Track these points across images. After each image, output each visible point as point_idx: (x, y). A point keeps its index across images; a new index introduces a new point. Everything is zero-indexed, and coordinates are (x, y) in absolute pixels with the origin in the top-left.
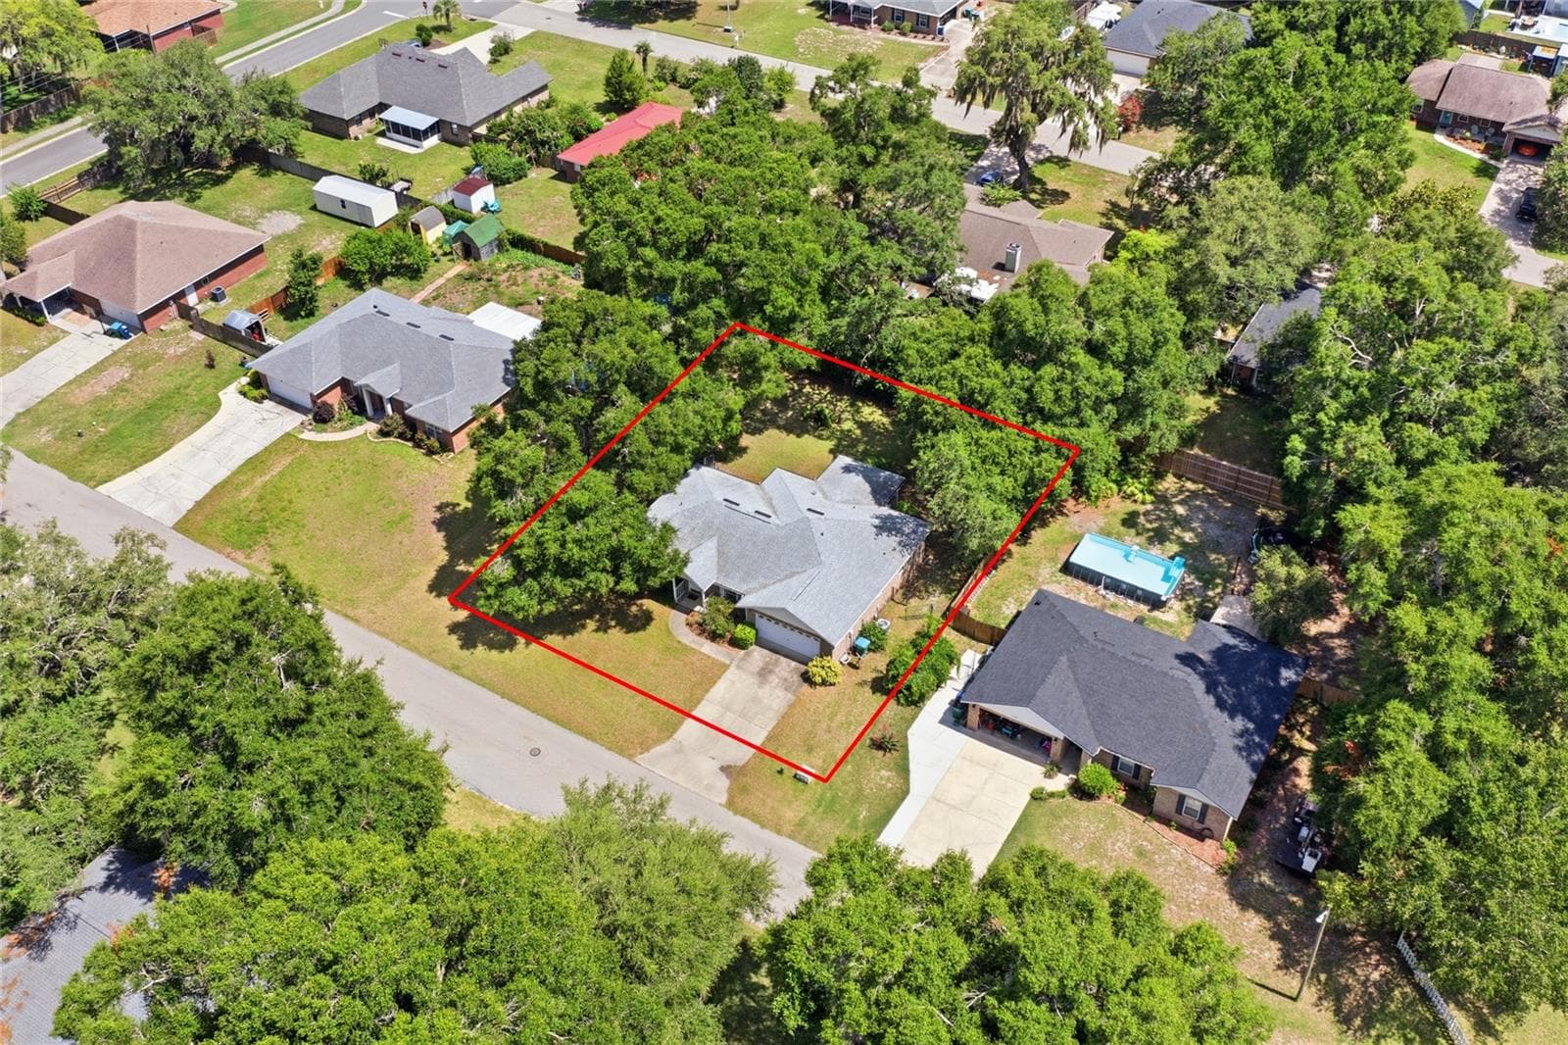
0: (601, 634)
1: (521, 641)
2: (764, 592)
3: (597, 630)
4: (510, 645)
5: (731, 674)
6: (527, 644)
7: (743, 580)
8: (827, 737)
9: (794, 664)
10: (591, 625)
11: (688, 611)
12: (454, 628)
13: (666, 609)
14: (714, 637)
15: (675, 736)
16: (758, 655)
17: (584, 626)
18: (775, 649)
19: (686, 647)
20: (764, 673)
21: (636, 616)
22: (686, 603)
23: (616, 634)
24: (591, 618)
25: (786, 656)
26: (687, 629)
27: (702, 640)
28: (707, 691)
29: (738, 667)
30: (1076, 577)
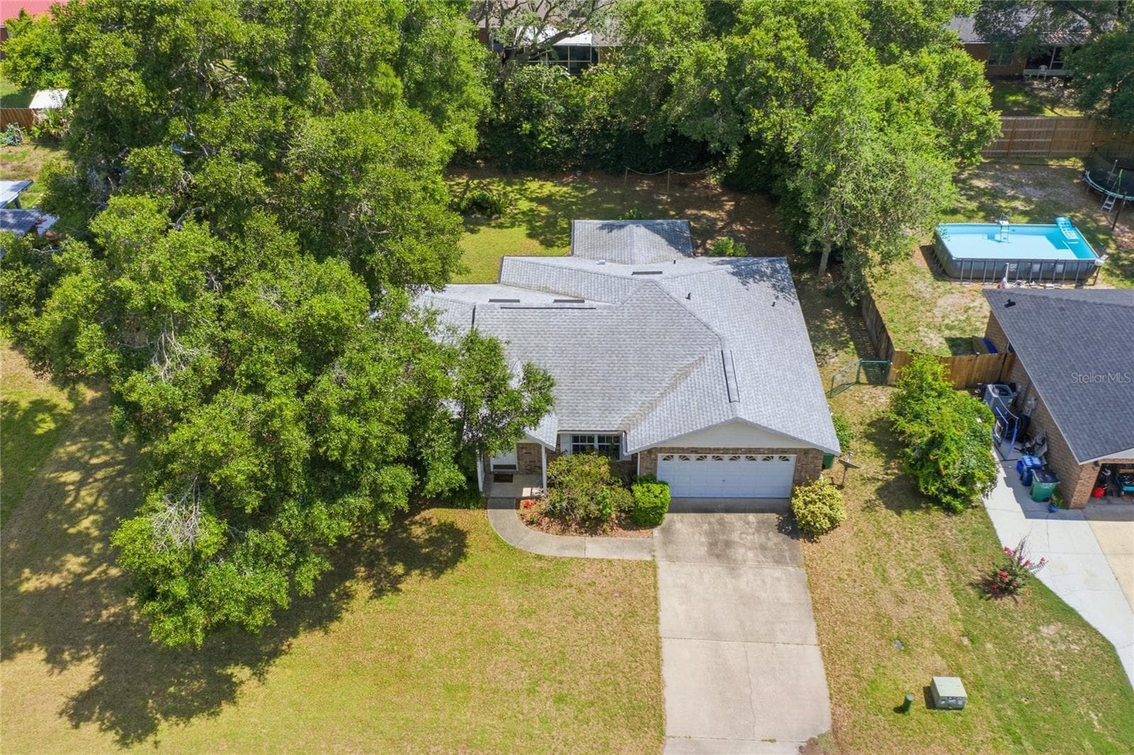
0: (388, 598)
1: (240, 673)
2: (661, 412)
3: (379, 593)
4: (223, 692)
5: (668, 575)
6: (260, 675)
7: (606, 409)
8: (906, 612)
9: (752, 517)
10: (361, 589)
11: (514, 503)
12: (79, 710)
13: (476, 514)
14: (593, 525)
15: (669, 730)
16: (683, 525)
17: (348, 596)
18: (702, 507)
19: (558, 562)
20: (720, 550)
21: (431, 541)
22: (499, 490)
23: (416, 585)
24: (352, 576)
25: (728, 510)
26: (534, 533)
27: (573, 539)
28: (656, 621)
29: (672, 559)
30: (966, 279)
